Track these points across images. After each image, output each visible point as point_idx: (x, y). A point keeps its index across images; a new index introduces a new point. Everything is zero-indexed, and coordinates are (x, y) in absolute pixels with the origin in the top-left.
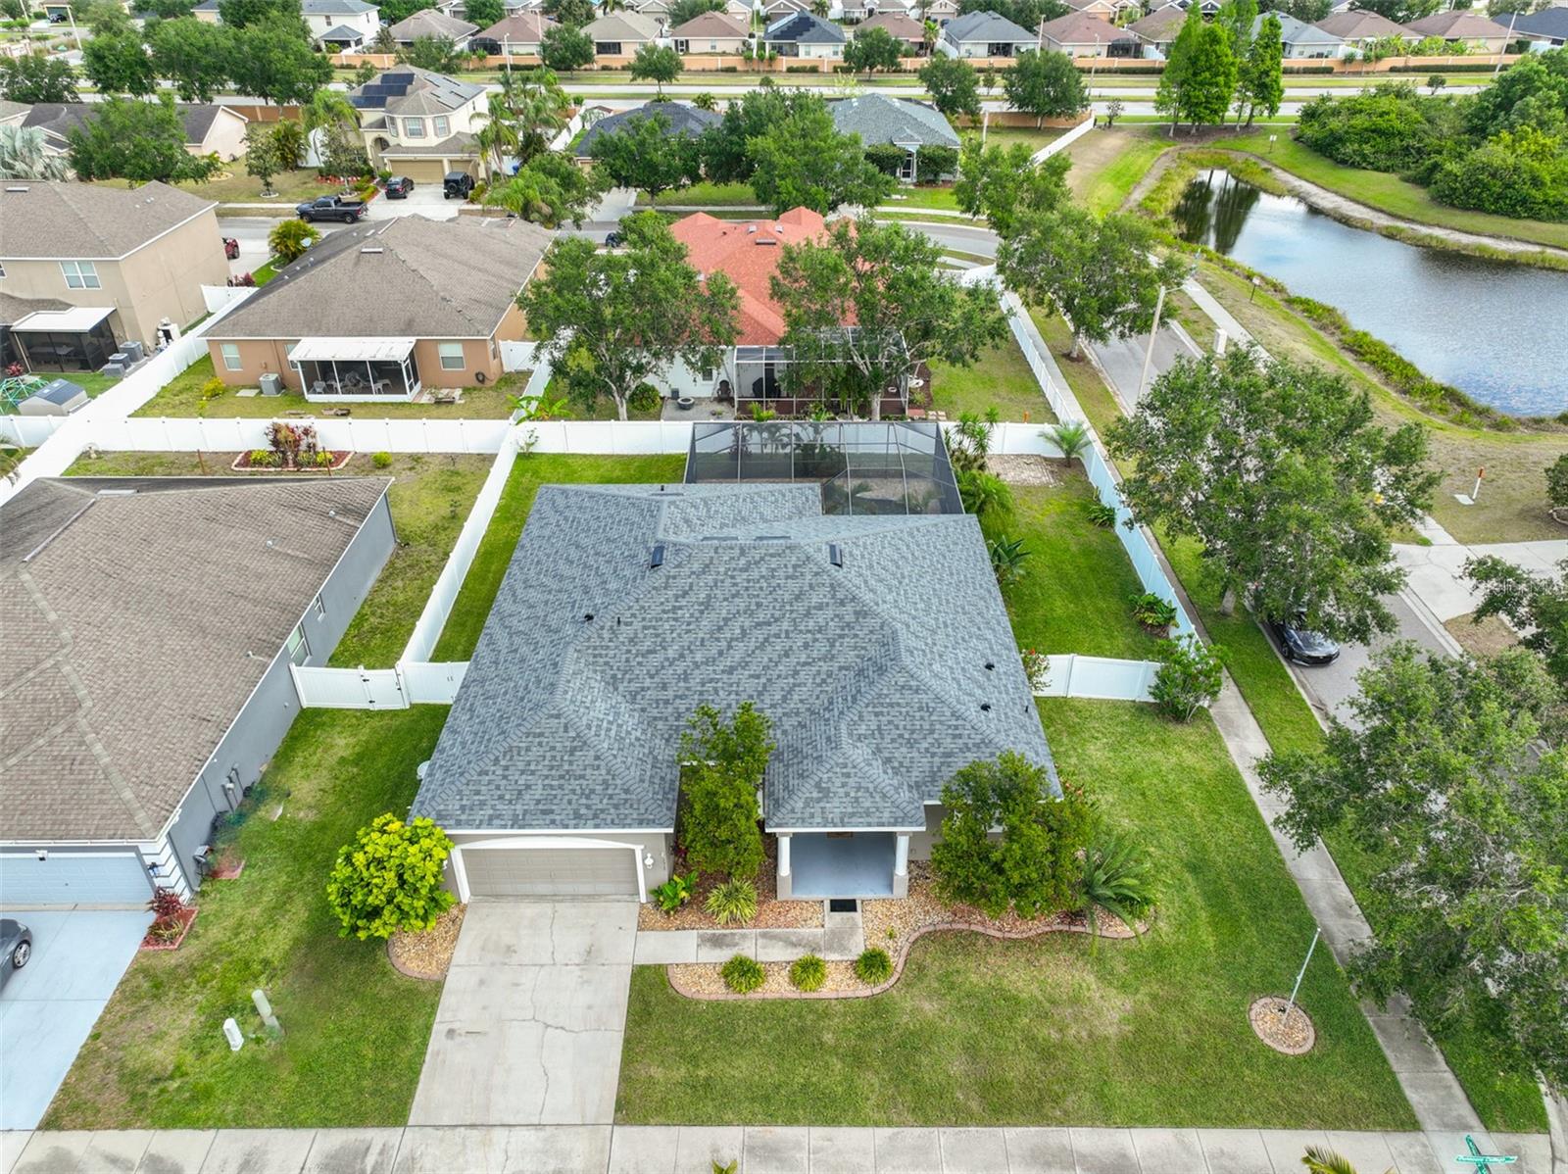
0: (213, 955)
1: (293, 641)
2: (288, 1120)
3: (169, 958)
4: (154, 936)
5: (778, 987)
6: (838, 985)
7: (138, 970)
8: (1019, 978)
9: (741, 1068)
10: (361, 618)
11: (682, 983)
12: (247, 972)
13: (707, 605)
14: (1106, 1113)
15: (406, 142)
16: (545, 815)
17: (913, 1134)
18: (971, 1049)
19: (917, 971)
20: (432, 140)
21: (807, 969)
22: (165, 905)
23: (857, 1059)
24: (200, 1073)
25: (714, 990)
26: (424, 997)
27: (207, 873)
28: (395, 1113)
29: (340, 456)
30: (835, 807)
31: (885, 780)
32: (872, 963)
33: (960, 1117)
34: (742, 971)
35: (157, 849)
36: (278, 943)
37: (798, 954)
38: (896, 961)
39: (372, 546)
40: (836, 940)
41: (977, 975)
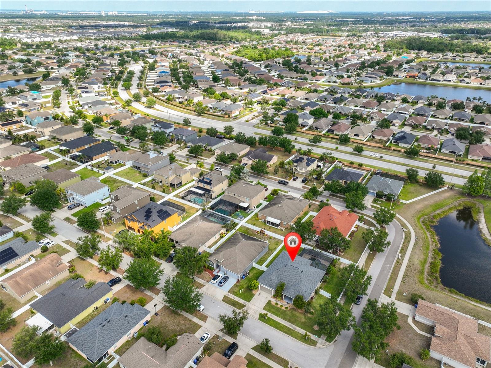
0: (240, 285)
1: (254, 260)
2: (242, 299)
3: (238, 284)
4: (237, 282)
5: (279, 306)
6: (283, 308)
7: (235, 284)
8: (298, 314)
9: (273, 310)
10: (261, 258)
11: (272, 302)
12: (242, 288)
13: (288, 272)
14: (297, 325)
15: (299, 171)
16: (266, 285)
17: (282, 320)
18: (290, 317)
19: (290, 310)
20: (303, 171)
21: (282, 306)
22: (238, 280)
23: (281, 313)
24: (238, 293)
25: (274, 304)
26: (254, 295)
27: (242, 278)
28: (249, 302)
29: (267, 235)
30: (288, 294)
31: (293, 293)
32: (287, 308)
33: (286, 320)
34: (277, 304)
35: (239, 276)
36: (245, 286)
37: (281, 304)
38: (289, 309)
39: (266, 250)
40: (285, 305)
41: (294, 312)
